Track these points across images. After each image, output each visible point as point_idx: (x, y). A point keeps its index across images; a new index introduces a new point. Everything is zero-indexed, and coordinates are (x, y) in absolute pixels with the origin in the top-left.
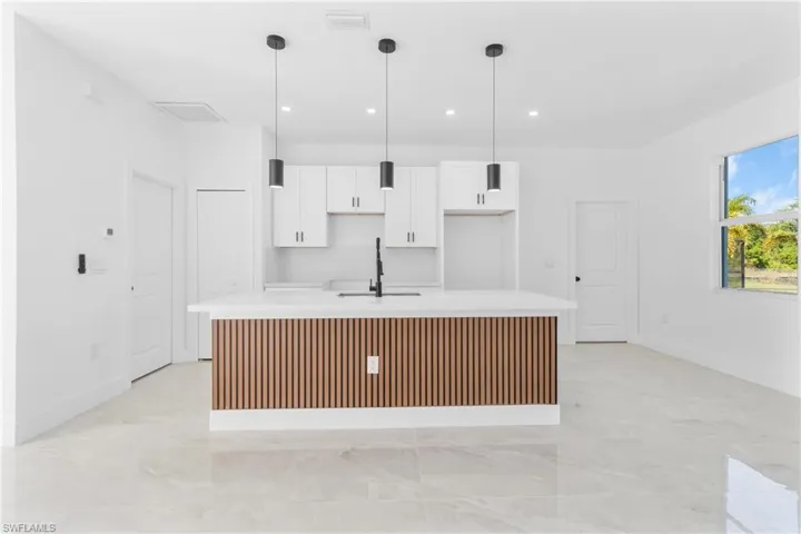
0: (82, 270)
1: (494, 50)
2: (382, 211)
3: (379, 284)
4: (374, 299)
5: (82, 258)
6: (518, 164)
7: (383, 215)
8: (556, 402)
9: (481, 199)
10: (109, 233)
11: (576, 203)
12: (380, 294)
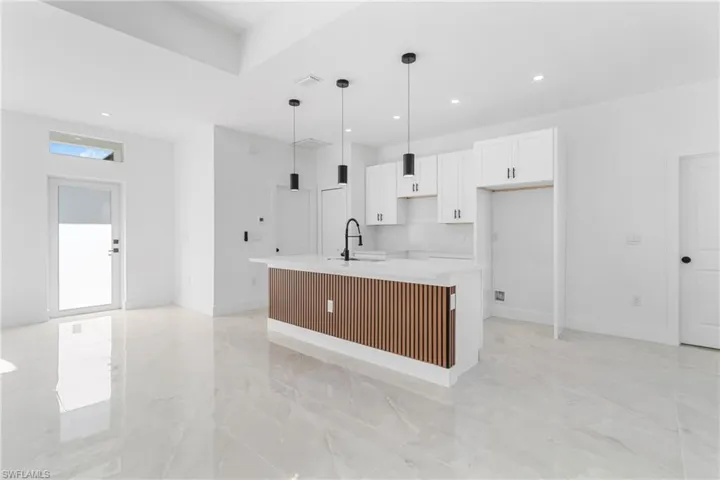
0: (246, 239)
1: (409, 58)
2: (434, 193)
3: (347, 252)
4: (344, 262)
5: (246, 233)
6: (556, 130)
7: (436, 196)
8: (448, 367)
9: (511, 173)
10: (261, 220)
11: (681, 159)
12: (347, 259)
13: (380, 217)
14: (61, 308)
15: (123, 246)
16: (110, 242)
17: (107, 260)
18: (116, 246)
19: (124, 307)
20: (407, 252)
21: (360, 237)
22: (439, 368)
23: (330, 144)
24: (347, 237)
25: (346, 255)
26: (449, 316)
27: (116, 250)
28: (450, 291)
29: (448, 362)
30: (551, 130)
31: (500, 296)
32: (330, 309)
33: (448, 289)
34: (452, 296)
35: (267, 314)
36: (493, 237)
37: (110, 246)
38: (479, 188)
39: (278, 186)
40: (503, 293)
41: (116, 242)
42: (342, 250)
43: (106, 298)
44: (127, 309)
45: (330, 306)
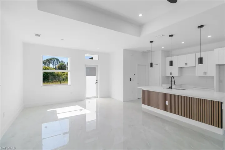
0: (131, 80)
3: (171, 86)
5: (131, 79)
7: (195, 67)
8: (221, 128)
10: (134, 75)
12: (171, 89)
14: (87, 97)
15: (99, 81)
16: (96, 80)
17: (95, 85)
18: (97, 81)
19: (99, 96)
20: (181, 85)
21: (175, 82)
23: (154, 51)
24: (171, 82)
26: (222, 112)
27: (97, 82)
28: (222, 103)
29: (222, 126)
34: (223, 105)
35: (142, 103)
37: (96, 81)
38: (216, 65)
39: (139, 65)
41: (97, 80)
43: (95, 95)
44: (100, 98)
45: (167, 103)
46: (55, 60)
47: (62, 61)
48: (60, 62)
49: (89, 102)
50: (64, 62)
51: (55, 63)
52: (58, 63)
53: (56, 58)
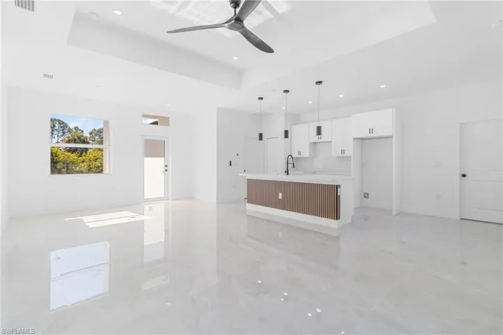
1: (319, 83)
4: (286, 175)
5: (230, 162)
6: (394, 109)
7: (331, 142)
8: (337, 219)
9: (371, 131)
10: (237, 155)
11: (461, 124)
12: (288, 174)
13: (299, 153)
14: (145, 198)
15: (170, 168)
16: (163, 166)
17: (162, 175)
18: (166, 168)
19: (170, 198)
21: (293, 163)
22: (333, 220)
24: (288, 163)
25: (287, 172)
26: (337, 198)
27: (166, 170)
28: (337, 187)
29: (337, 217)
30: (391, 110)
31: (366, 195)
32: (280, 197)
33: (337, 186)
34: (339, 189)
35: (246, 201)
36: (363, 165)
37: (163, 168)
38: (354, 139)
39: (246, 138)
40: (368, 194)
41: (166, 166)
42: (285, 170)
43: (162, 194)
44: (172, 200)
45: (280, 196)
46: (57, 125)
47: (76, 128)
48: (70, 130)
49: (151, 209)
50: (83, 132)
51: (56, 132)
52: (64, 133)
53: (59, 121)
